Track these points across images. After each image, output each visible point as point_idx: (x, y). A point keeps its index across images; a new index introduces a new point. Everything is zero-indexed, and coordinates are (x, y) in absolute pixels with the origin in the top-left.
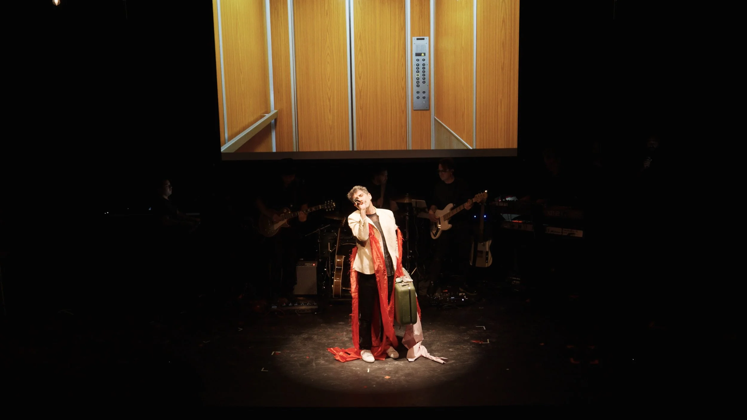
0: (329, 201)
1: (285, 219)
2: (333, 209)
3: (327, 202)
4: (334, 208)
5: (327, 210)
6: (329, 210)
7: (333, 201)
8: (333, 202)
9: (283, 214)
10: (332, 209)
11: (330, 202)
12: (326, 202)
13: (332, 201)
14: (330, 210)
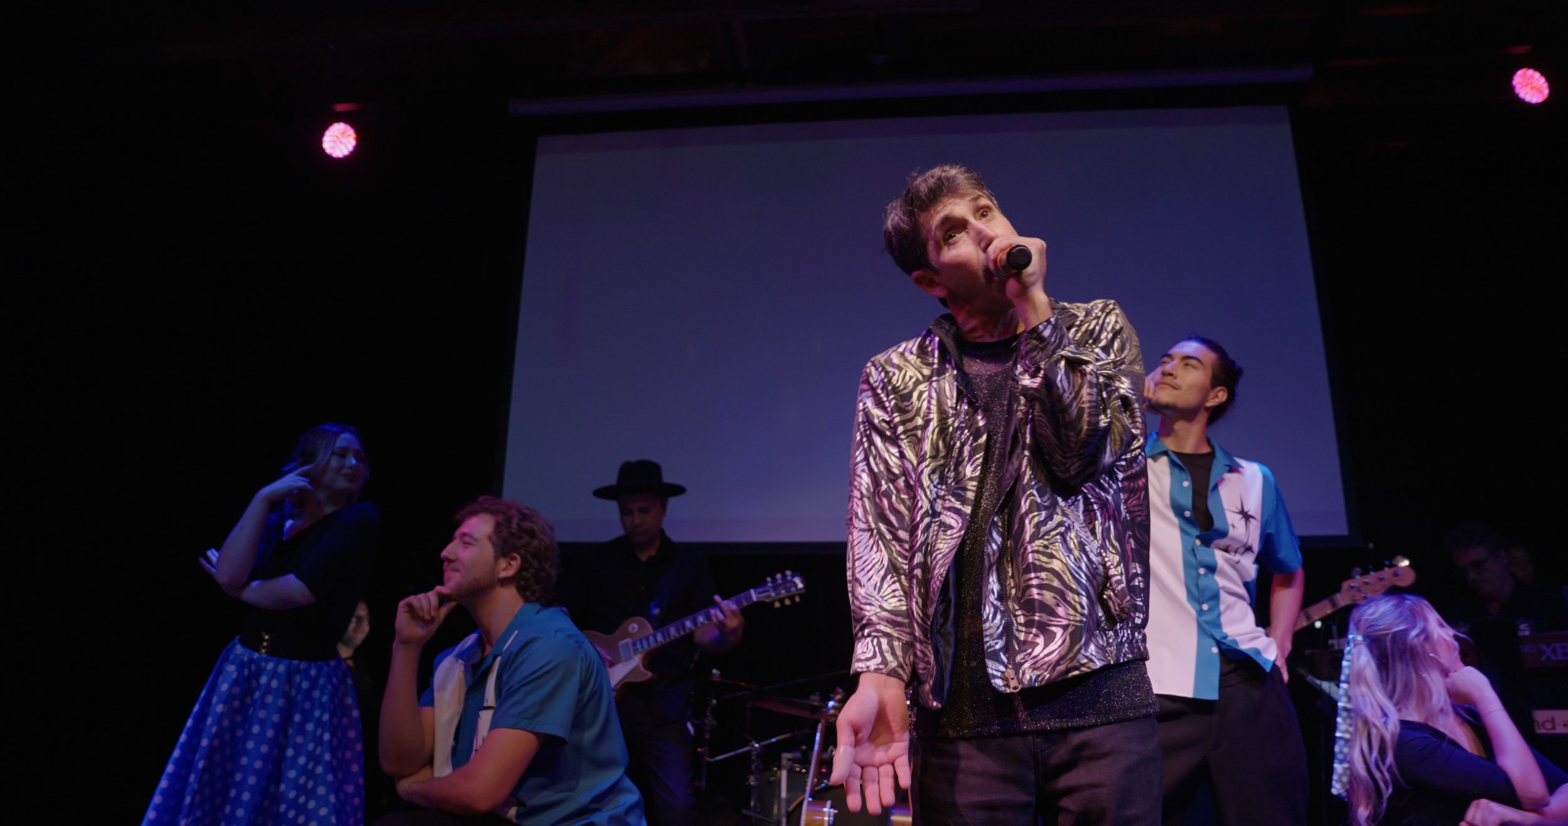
0: (779, 576)
1: (636, 651)
2: (797, 599)
3: (774, 580)
4: (800, 595)
5: (777, 605)
6: (782, 601)
7: (793, 572)
8: (793, 577)
9: (629, 640)
10: (792, 598)
11: (784, 576)
12: (769, 579)
13: (788, 573)
14: (787, 602)
